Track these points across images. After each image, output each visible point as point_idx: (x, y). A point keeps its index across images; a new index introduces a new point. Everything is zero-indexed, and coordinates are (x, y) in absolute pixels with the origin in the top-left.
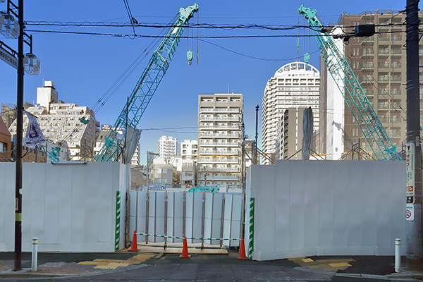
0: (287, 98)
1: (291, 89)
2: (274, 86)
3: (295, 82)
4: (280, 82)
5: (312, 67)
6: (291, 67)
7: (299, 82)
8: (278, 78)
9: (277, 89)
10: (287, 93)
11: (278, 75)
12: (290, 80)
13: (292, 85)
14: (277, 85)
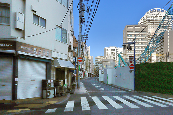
0: (152, 26)
1: (154, 21)
2: (145, 20)
3: (156, 18)
4: (148, 18)
5: (164, 10)
6: (153, 11)
7: (158, 18)
8: (147, 16)
9: (147, 22)
10: (152, 24)
11: (147, 15)
12: (153, 17)
13: (154, 20)
14: (147, 20)
